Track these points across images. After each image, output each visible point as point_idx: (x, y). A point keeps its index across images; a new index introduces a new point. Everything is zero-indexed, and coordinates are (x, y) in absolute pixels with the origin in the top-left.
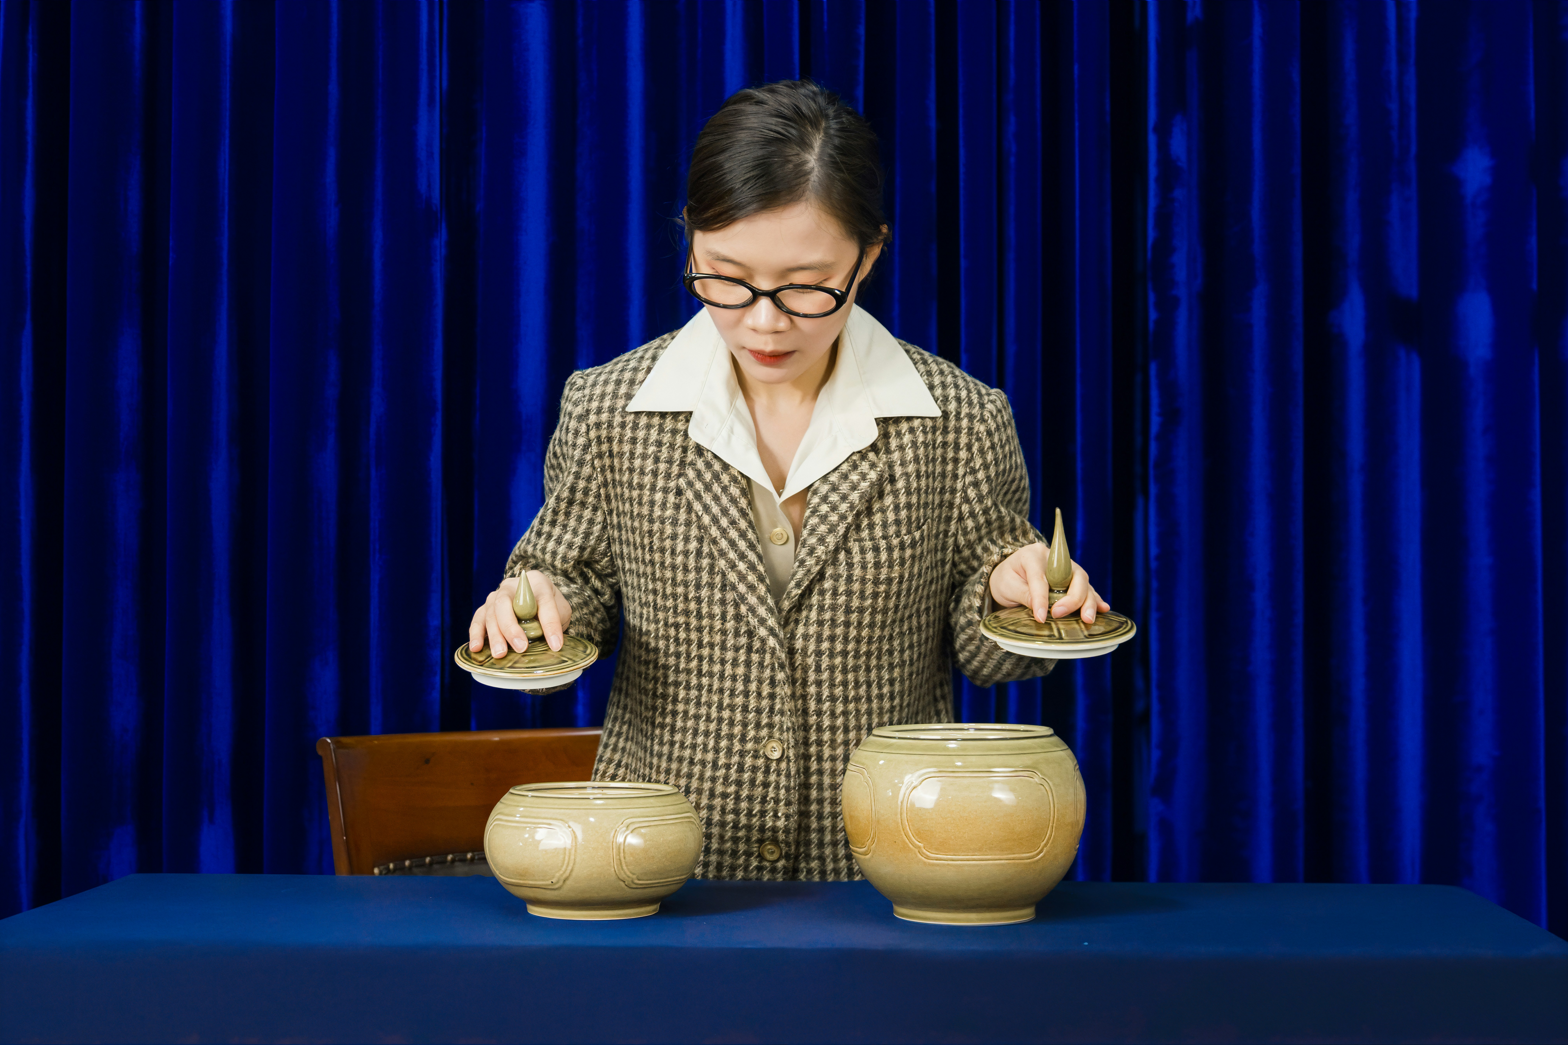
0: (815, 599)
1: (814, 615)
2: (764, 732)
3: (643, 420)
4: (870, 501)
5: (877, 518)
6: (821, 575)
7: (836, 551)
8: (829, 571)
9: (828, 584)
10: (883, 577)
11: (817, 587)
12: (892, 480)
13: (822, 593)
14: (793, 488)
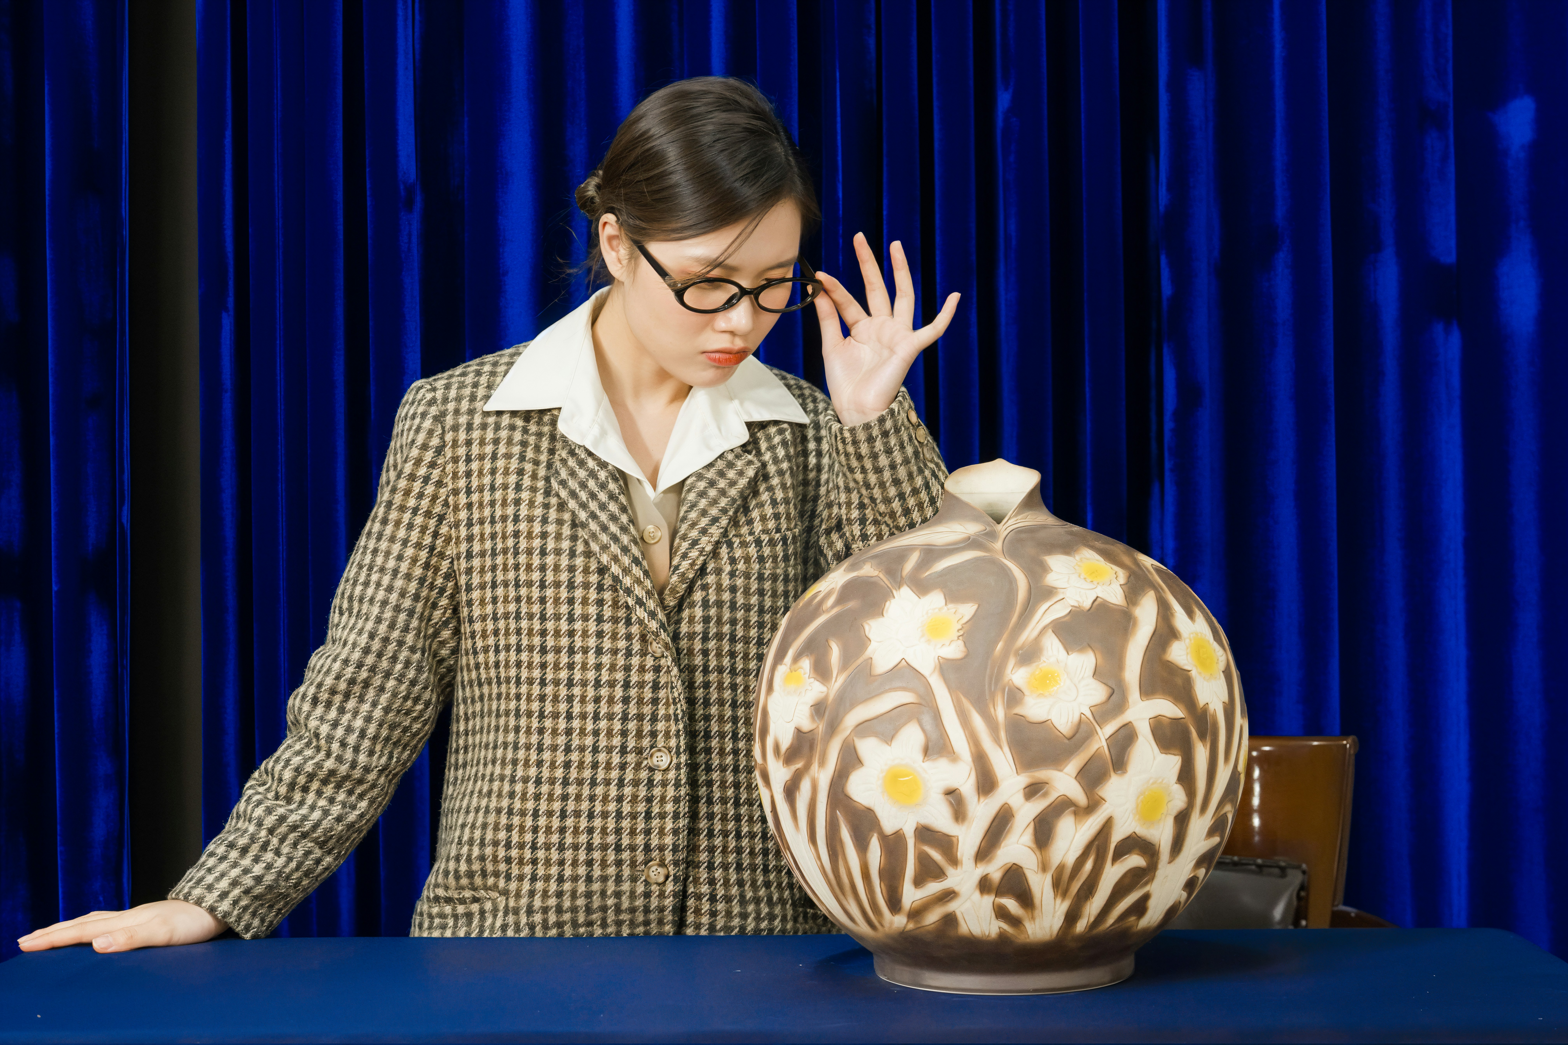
0: (698, 596)
1: (699, 612)
2: (646, 742)
3: (506, 420)
4: (745, 499)
5: (755, 514)
6: (702, 571)
7: (717, 544)
8: (711, 566)
9: (711, 579)
10: (767, 573)
11: (699, 583)
12: (766, 477)
13: (705, 587)
14: (667, 479)
